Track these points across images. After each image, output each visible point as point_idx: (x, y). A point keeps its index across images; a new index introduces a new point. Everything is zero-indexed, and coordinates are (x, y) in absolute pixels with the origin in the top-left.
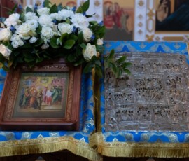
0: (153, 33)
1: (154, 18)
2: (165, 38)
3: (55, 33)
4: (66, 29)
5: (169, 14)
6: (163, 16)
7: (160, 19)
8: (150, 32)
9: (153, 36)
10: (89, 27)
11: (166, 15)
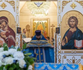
0: (61, 50)
1: (61, 45)
2: (65, 52)
3: (3, 64)
4: (9, 61)
5: (66, 43)
6: (64, 44)
7: (63, 45)
8: (59, 50)
9: (60, 51)
10: (24, 59)
11: (65, 44)
